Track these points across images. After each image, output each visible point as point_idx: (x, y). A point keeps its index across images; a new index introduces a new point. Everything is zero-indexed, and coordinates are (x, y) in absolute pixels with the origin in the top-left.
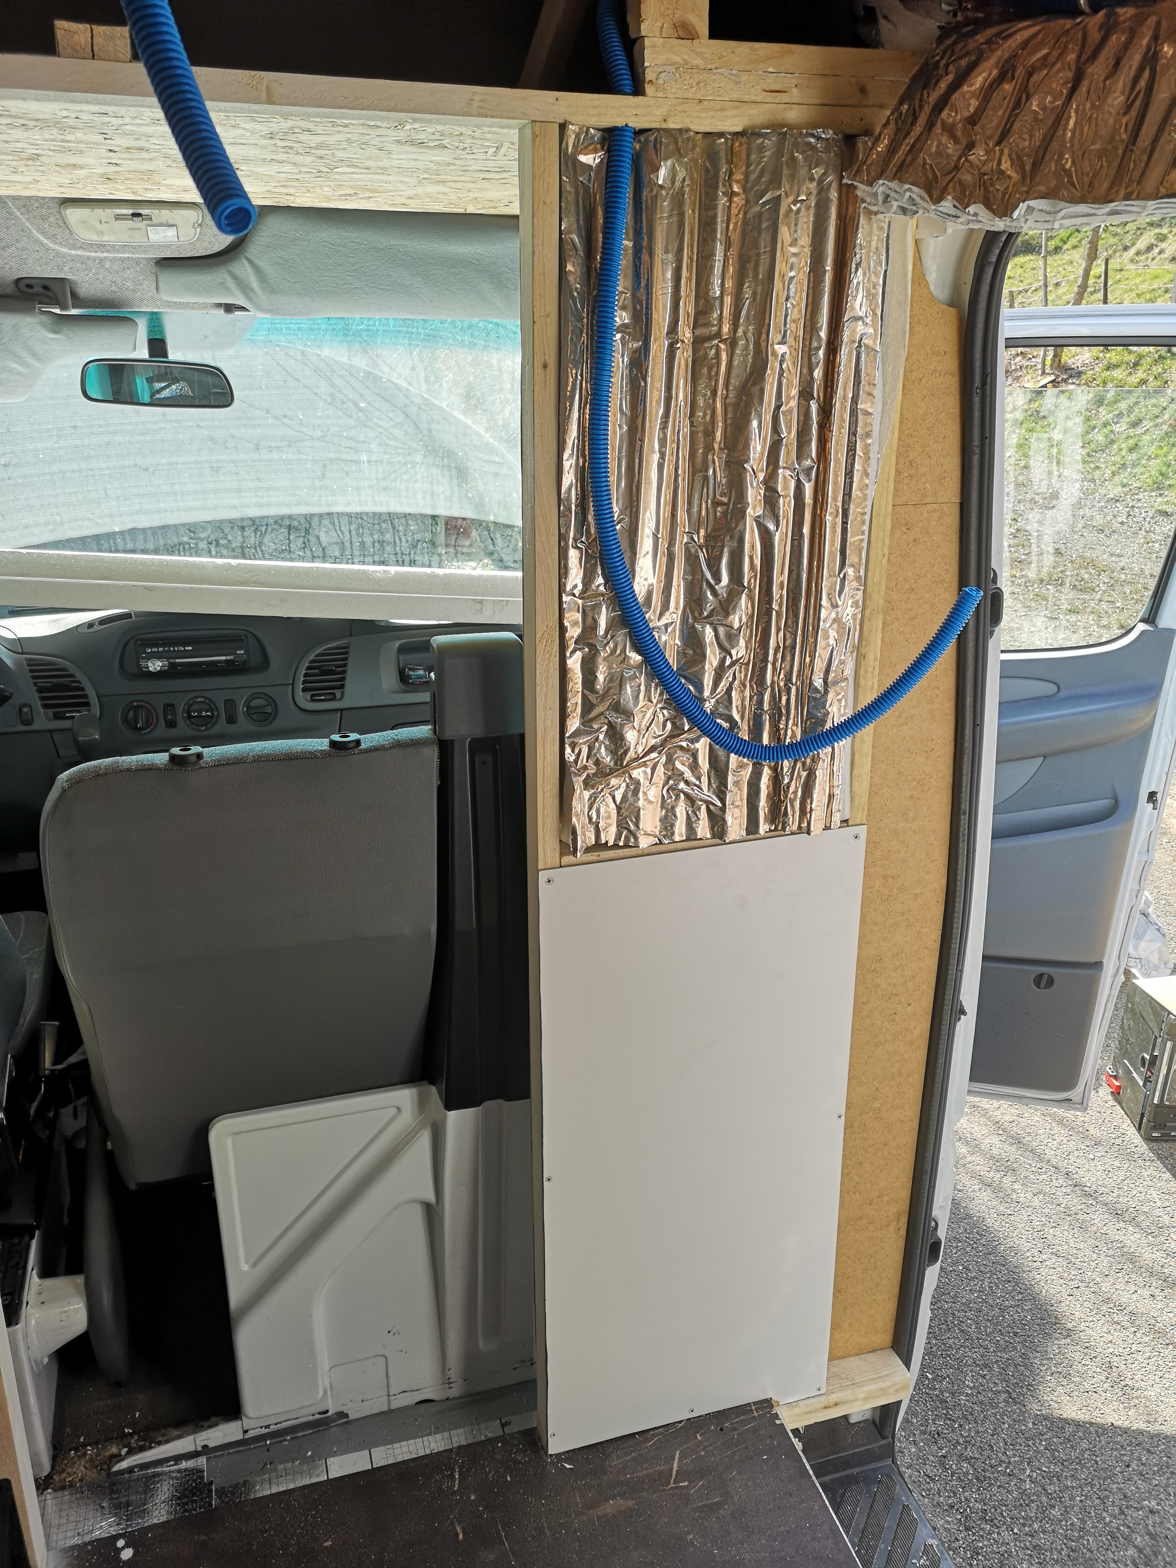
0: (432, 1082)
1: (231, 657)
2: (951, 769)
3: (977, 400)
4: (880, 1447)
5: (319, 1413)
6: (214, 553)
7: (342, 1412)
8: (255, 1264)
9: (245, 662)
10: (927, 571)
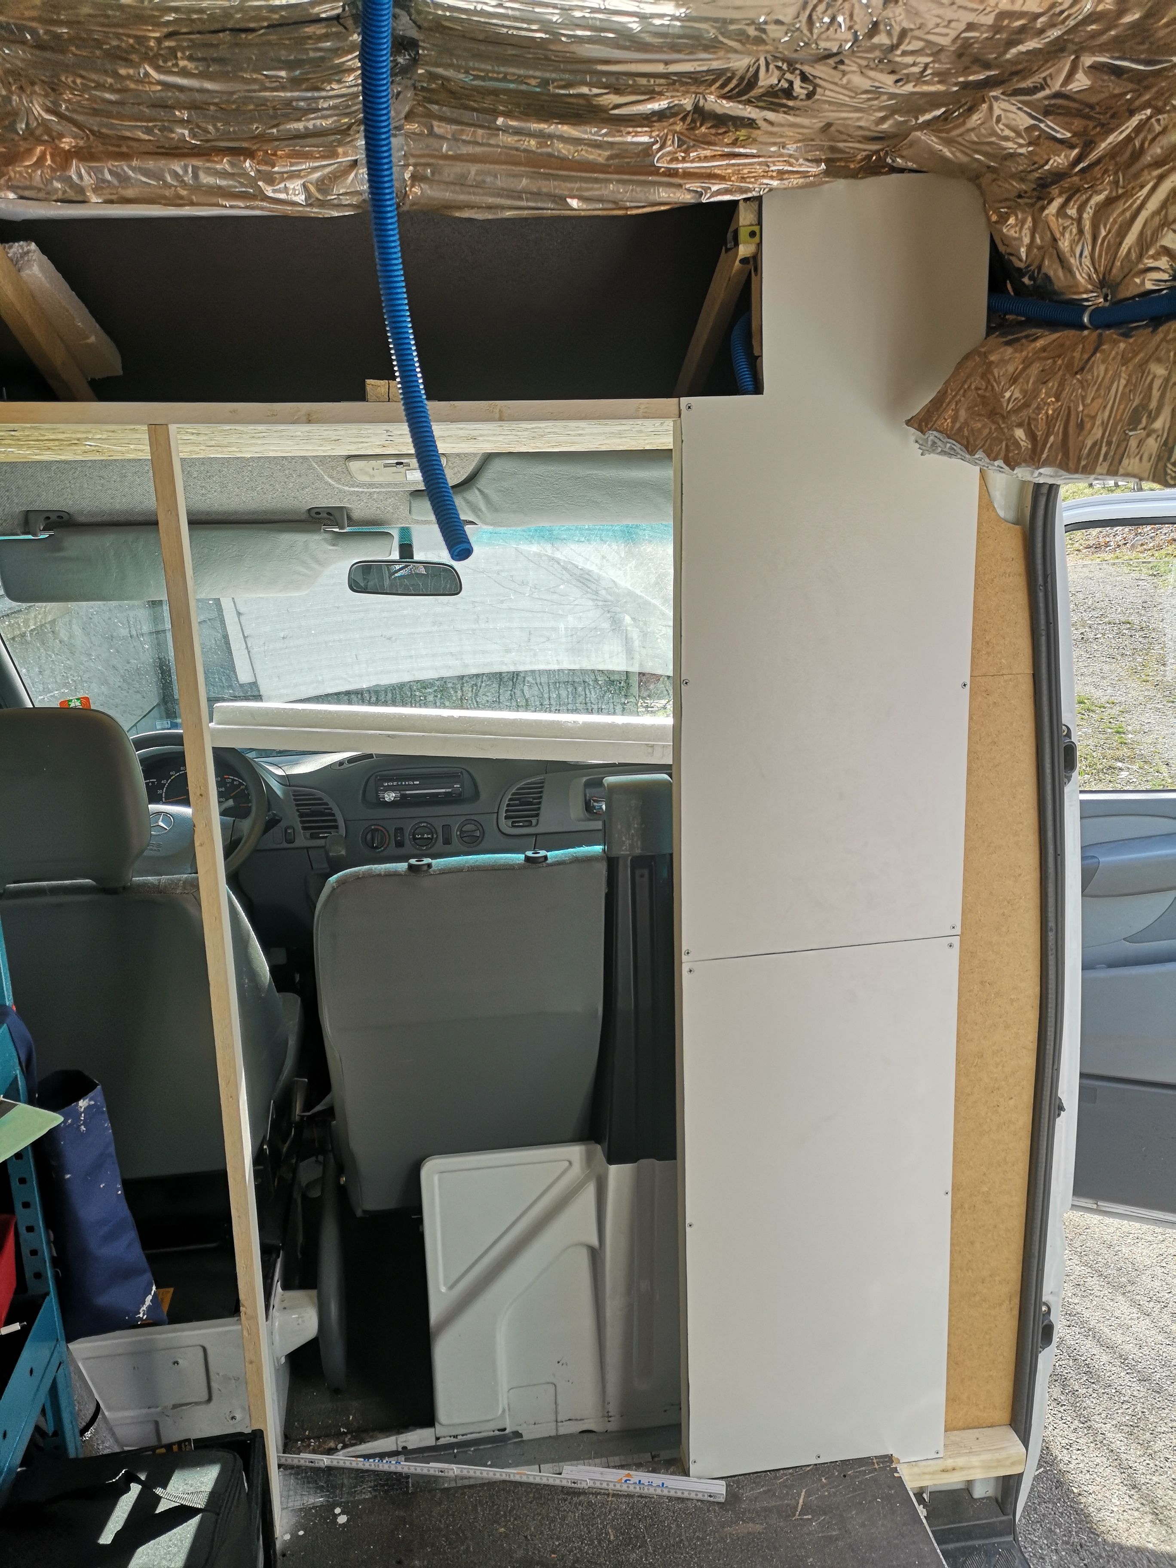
0: (598, 1141)
1: (449, 790)
2: (1038, 891)
3: (1041, 595)
4: (1001, 1522)
5: (499, 1430)
6: (438, 704)
7: (517, 1432)
8: (451, 1288)
9: (460, 794)
10: (1007, 728)
